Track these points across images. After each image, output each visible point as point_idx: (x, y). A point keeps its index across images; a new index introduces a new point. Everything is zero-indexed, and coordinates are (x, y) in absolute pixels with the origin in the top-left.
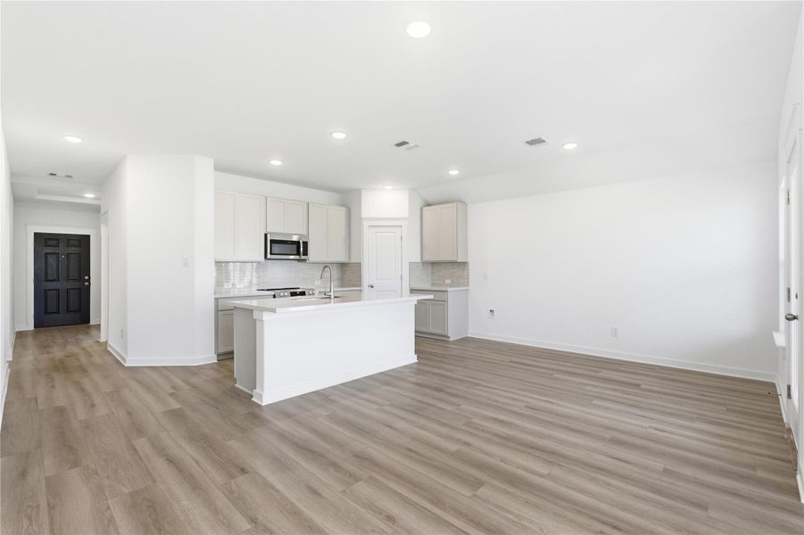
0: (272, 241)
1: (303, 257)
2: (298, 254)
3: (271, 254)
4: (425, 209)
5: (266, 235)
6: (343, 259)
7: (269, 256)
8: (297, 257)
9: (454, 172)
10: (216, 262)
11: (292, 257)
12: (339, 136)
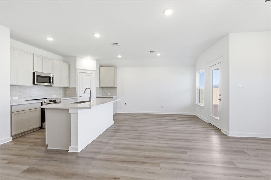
0: (38, 76)
1: (52, 84)
2: (50, 82)
3: (37, 82)
4: (101, 68)
5: (34, 73)
6: (66, 85)
7: (36, 83)
8: (49, 84)
9: (120, 56)
10: (11, 86)
11: (46, 84)
12: (97, 35)
